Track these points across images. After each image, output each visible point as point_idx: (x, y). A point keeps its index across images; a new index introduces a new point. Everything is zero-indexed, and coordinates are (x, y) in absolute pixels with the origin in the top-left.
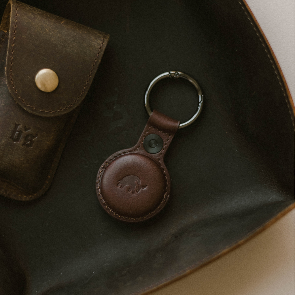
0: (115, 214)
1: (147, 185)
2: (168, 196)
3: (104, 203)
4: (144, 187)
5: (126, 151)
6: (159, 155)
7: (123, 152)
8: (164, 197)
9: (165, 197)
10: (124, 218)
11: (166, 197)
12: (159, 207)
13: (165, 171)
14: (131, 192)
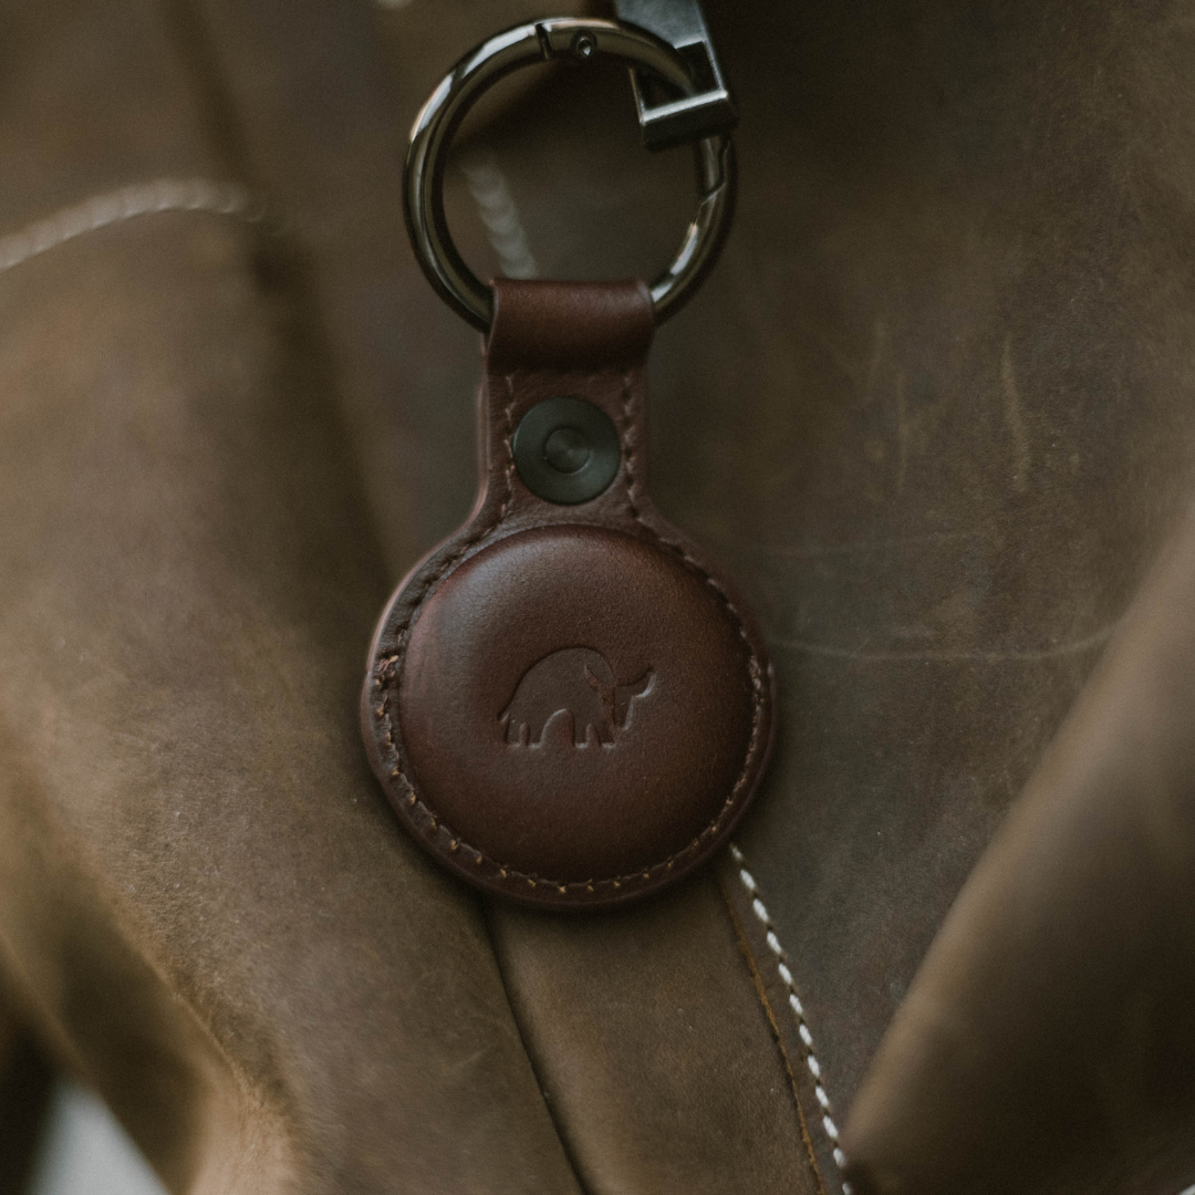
0: (562, 889)
1: (650, 669)
2: (770, 670)
3: (479, 860)
4: (640, 682)
5: (453, 551)
6: (622, 490)
7: (444, 563)
8: (752, 686)
9: (758, 683)
10: (617, 885)
11: (765, 679)
12: (755, 745)
13: (692, 555)
14: (588, 739)
